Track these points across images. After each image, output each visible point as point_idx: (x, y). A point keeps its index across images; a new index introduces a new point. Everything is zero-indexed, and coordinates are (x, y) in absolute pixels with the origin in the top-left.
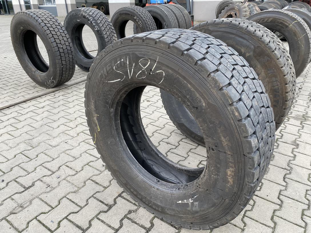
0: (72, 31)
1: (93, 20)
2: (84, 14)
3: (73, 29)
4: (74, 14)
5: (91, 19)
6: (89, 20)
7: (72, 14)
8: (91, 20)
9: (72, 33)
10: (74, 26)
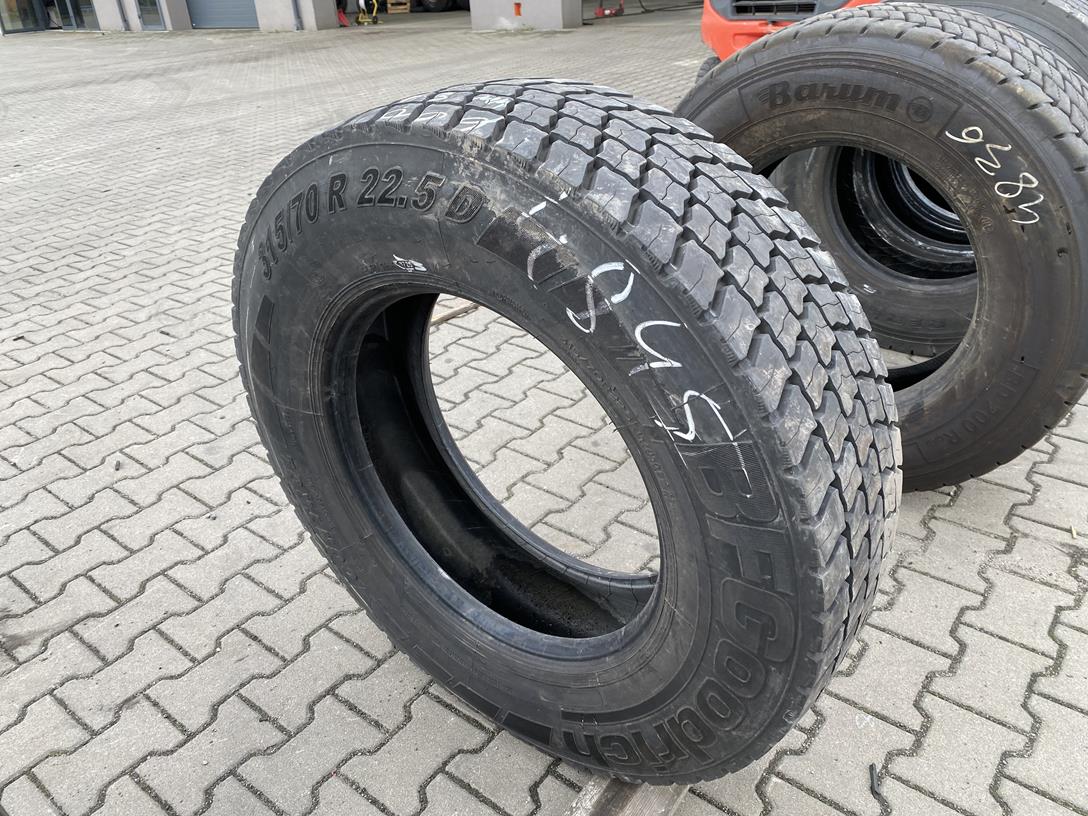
0: (330, 350)
1: (638, 306)
2: (498, 202)
3: (336, 331)
4: (354, 189)
5: (616, 281)
6: (575, 294)
7: (322, 179)
8: (617, 298)
9: (328, 366)
10: (354, 307)
